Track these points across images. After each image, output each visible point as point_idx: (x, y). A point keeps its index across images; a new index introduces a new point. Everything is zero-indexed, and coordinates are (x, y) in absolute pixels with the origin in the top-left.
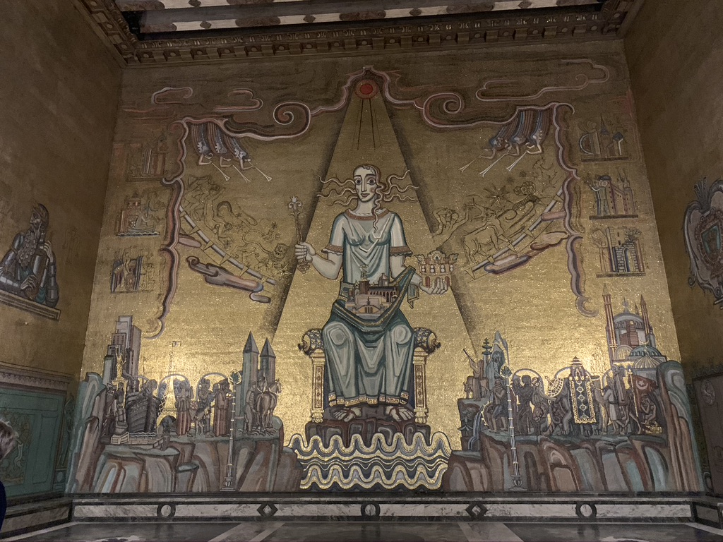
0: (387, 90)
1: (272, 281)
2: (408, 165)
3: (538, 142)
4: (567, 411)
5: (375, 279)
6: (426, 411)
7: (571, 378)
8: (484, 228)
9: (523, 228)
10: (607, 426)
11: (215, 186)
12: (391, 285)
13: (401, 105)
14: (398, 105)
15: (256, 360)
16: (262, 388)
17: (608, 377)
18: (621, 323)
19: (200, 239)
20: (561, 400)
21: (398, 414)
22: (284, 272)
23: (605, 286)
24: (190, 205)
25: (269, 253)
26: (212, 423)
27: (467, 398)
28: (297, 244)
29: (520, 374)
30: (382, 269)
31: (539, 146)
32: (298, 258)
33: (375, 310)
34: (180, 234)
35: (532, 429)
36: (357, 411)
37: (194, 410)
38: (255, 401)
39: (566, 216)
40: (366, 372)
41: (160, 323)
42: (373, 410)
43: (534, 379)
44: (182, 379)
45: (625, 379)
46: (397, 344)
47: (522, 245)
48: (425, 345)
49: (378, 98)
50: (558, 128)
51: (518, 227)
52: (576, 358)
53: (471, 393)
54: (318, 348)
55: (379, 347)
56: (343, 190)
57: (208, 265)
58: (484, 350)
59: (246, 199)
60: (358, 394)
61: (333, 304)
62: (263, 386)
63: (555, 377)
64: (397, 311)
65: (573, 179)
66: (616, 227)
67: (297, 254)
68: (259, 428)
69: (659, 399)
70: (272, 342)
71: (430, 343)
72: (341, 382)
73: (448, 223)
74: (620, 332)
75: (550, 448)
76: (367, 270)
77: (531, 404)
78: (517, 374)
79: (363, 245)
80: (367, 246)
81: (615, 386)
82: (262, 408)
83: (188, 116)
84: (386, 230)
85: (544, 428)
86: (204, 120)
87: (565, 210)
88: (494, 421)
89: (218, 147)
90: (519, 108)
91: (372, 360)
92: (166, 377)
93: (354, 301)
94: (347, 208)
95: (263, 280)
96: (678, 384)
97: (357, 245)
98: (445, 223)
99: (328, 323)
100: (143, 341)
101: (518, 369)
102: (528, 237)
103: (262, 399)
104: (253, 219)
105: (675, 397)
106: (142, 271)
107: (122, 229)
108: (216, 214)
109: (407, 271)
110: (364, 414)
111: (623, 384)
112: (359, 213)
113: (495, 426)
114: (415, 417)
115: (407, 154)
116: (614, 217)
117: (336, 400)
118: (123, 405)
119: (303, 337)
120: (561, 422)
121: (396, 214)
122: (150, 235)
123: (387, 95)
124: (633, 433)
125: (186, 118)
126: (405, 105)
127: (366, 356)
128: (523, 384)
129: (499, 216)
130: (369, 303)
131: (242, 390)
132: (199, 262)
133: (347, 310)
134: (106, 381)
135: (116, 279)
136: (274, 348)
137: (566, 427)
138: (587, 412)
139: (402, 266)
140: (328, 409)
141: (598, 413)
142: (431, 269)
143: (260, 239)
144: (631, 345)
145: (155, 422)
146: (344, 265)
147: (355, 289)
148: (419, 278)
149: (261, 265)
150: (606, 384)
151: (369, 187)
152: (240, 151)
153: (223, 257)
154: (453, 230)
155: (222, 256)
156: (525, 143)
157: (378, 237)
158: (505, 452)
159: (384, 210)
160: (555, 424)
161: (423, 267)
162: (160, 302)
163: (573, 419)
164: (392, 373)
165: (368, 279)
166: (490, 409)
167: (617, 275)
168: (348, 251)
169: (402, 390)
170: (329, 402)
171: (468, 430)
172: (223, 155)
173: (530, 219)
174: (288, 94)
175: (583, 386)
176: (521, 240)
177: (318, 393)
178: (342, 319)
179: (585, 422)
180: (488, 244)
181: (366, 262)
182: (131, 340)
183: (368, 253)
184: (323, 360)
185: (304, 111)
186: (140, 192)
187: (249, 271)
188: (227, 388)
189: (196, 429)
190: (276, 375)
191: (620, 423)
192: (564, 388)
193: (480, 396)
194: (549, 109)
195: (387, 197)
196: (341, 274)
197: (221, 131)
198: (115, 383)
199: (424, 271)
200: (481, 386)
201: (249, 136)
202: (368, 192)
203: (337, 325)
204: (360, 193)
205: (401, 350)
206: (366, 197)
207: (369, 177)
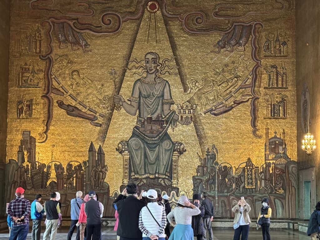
0: (164, 8)
1: (102, 115)
2: (175, 54)
3: (243, 44)
4: (242, 183)
5: (155, 116)
6: (177, 181)
7: (246, 167)
8: (211, 91)
9: (231, 92)
10: (260, 190)
11: (70, 61)
12: (163, 120)
13: (172, 18)
14: (170, 18)
15: (95, 155)
16: (98, 169)
17: (263, 167)
18: (272, 142)
19: (63, 91)
20: (240, 177)
21: (164, 182)
22: (108, 110)
23: (267, 124)
24: (57, 71)
25: (100, 100)
26: (74, 185)
27: (197, 176)
28: (115, 95)
29: (223, 165)
30: (159, 111)
31: (243, 47)
33: (155, 132)
34: (52, 88)
35: (226, 191)
36: (145, 181)
37: (66, 178)
38: (95, 175)
39: (252, 86)
40: (149, 163)
41: (45, 136)
42: (153, 180)
43: (229, 167)
44: (59, 164)
45: (271, 169)
46: (165, 150)
47: (229, 101)
48: (179, 150)
49: (159, 12)
50: (254, 37)
51: (228, 91)
52: (249, 158)
53: (199, 173)
54: (126, 151)
55: (156, 150)
56: (139, 66)
57: (69, 105)
58: (207, 153)
59: (87, 69)
60: (145, 173)
61: (134, 128)
62: (99, 168)
63: (239, 167)
64: (165, 133)
65: (258, 66)
66: (277, 94)
67: (115, 101)
68: (98, 188)
69: (285, 178)
70: (103, 146)
71: (181, 149)
72: (137, 167)
73: (194, 88)
74: (271, 146)
75: (233, 199)
76: (151, 111)
77: (226, 179)
78: (221, 165)
79: (150, 98)
80: (151, 98)
81: (266, 171)
82: (99, 178)
83: (52, 18)
84: (161, 90)
85: (231, 190)
86: (62, 21)
87: (252, 83)
88: (209, 186)
89: (70, 38)
90: (235, 24)
91: (152, 157)
92: (50, 163)
93: (144, 127)
95: (98, 114)
96: (294, 172)
97: (146, 98)
98: (192, 87)
99: (131, 138)
100: (37, 144)
101: (222, 163)
102: (233, 97)
103: (98, 174)
104: (91, 81)
105: (292, 177)
106: (34, 107)
107: (20, 84)
108: (71, 77)
109: (171, 112)
110: (148, 182)
111: (269, 171)
112: (148, 80)
113: (209, 189)
114: (172, 184)
115: (174, 47)
116: (276, 88)
117: (134, 175)
118: (30, 176)
119: (118, 145)
120: (239, 187)
121: (167, 81)
122: (36, 87)
123: (165, 11)
124: (271, 193)
125: (51, 19)
126: (174, 18)
127: (150, 155)
128: (223, 170)
129: (220, 85)
130: (152, 128)
131: (89, 170)
132: (63, 103)
133: (141, 132)
135: (20, 111)
136: (104, 149)
137: (241, 190)
138: (252, 184)
139: (169, 110)
140: (131, 180)
141: (256, 184)
142: (183, 112)
143: (95, 92)
144: (275, 153)
145: (46, 184)
146: (139, 108)
147: (145, 121)
148: (177, 117)
149: (96, 106)
150: (262, 170)
151: (153, 65)
152: (83, 41)
154: (196, 91)
155: (75, 101)
156: (236, 45)
157: (157, 93)
158: (212, 200)
159: (161, 79)
160: (236, 188)
161: (180, 111)
162: (44, 124)
163: (245, 186)
164: (162, 164)
165: (152, 116)
166: (207, 181)
167: (274, 118)
168: (142, 101)
169: (166, 171)
170: (131, 176)
171: (196, 190)
172: (74, 43)
173: (234, 87)
174: (109, 7)
175: (251, 171)
176: (229, 98)
177: (126, 172)
178: (138, 136)
179: (250, 188)
180: (213, 100)
181: (151, 107)
182: (30, 144)
183: (152, 102)
184: (129, 156)
185: (118, 18)
186: (28, 63)
187: (90, 109)
188: (81, 168)
189: (67, 188)
190: (105, 163)
191: (266, 188)
192: (242, 172)
193: (203, 175)
194: (250, 25)
195: (163, 71)
196: (138, 112)
197: (72, 28)
198: (25, 165)
199: (180, 113)
200: (204, 170)
201: (87, 32)
202: (152, 68)
203: (136, 139)
204: (148, 69)
205: (167, 153)
206: (152, 71)
207: (153, 59)
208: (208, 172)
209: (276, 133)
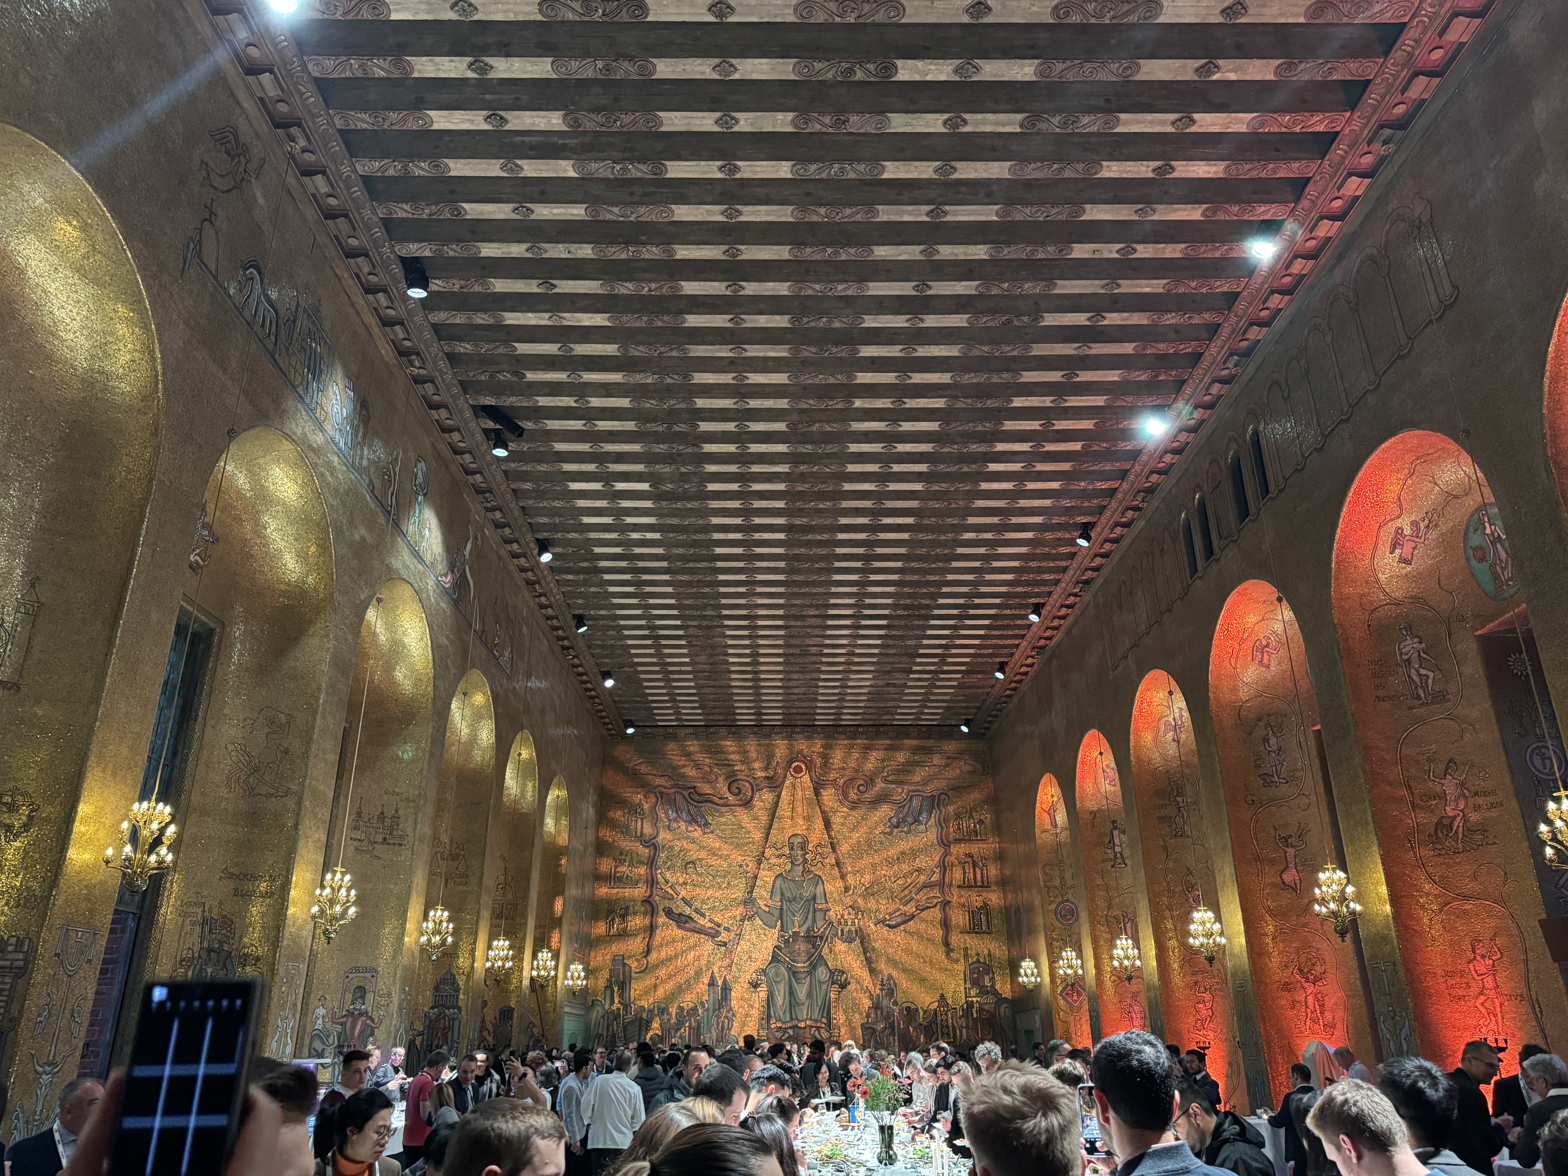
0: (813, 771)
1: (727, 929)
2: (830, 837)
3: (924, 822)
5: (804, 930)
6: (839, 1031)
7: (938, 1009)
8: (883, 891)
9: (911, 892)
11: (683, 848)
12: (816, 935)
14: (822, 784)
15: (717, 991)
17: (963, 1009)
18: (974, 969)
19: (672, 893)
20: (930, 1025)
21: (819, 1034)
22: (736, 921)
25: (724, 905)
27: (868, 1022)
28: (746, 898)
29: (905, 1005)
30: (809, 922)
32: (747, 910)
33: (804, 954)
34: (657, 888)
36: (791, 1032)
37: (674, 1029)
38: (717, 1023)
40: (797, 1002)
41: (645, 961)
42: (802, 1030)
44: (664, 1006)
45: (974, 1011)
46: (820, 982)
47: (909, 906)
48: (839, 983)
49: (807, 777)
50: (939, 812)
53: (871, 1019)
54: (763, 984)
55: (806, 983)
56: (780, 854)
57: (680, 914)
59: (707, 859)
60: (792, 1019)
61: (774, 949)
62: (723, 1012)
64: (819, 956)
65: (947, 854)
66: (975, 895)
67: (746, 907)
69: (995, 1025)
71: (843, 980)
72: (779, 1009)
73: (858, 886)
74: (973, 976)
77: (910, 1027)
78: (903, 1005)
79: (796, 902)
80: (798, 902)
81: (967, 1015)
82: (722, 1028)
83: (659, 786)
84: (812, 890)
86: (673, 791)
87: (941, 880)
89: (684, 814)
90: (912, 794)
91: (801, 994)
92: (652, 1005)
93: (788, 946)
94: (783, 869)
95: (721, 928)
96: (1008, 1015)
97: (790, 902)
98: (855, 886)
99: (769, 964)
100: (633, 975)
102: (914, 900)
103: (722, 1022)
104: (713, 877)
105: (1006, 1024)
107: (612, 883)
108: (684, 872)
109: (827, 923)
110: (795, 1034)
111: (972, 1013)
112: (792, 875)
117: (775, 1023)
119: (752, 974)
121: (820, 877)
122: (634, 888)
123: (813, 775)
125: (658, 789)
126: (827, 784)
127: (798, 990)
128: (906, 1013)
129: (894, 882)
130: (799, 948)
131: (708, 1014)
132: (672, 912)
133: (784, 955)
134: (607, 1007)
135: (610, 925)
139: (824, 920)
140: (770, 1030)
141: (955, 1034)
142: (844, 922)
143: (718, 894)
144: (979, 986)
146: (781, 917)
147: (790, 937)
148: (836, 930)
149: (719, 915)
150: (961, 1012)
151: (800, 853)
152: (702, 818)
154: (861, 892)
155: (690, 907)
157: (806, 895)
162: (644, 944)
164: (815, 1004)
165: (799, 929)
167: (974, 933)
168: (785, 907)
169: (822, 1017)
170: (771, 1025)
172: (688, 822)
173: (916, 885)
176: (908, 902)
177: (763, 1017)
178: (780, 961)
180: (886, 904)
181: (798, 916)
182: (624, 975)
183: (799, 908)
184: (767, 993)
185: (749, 786)
186: (624, 852)
187: (710, 920)
188: (697, 1012)
190: (732, 1004)
193: (876, 1021)
194: (933, 796)
195: (814, 862)
196: (779, 924)
197: (686, 800)
198: (614, 1007)
199: (840, 923)
200: (877, 1014)
201: (708, 806)
202: (799, 857)
203: (776, 965)
204: (793, 858)
206: (798, 861)
207: (800, 845)
208: (884, 1016)
209: (978, 954)
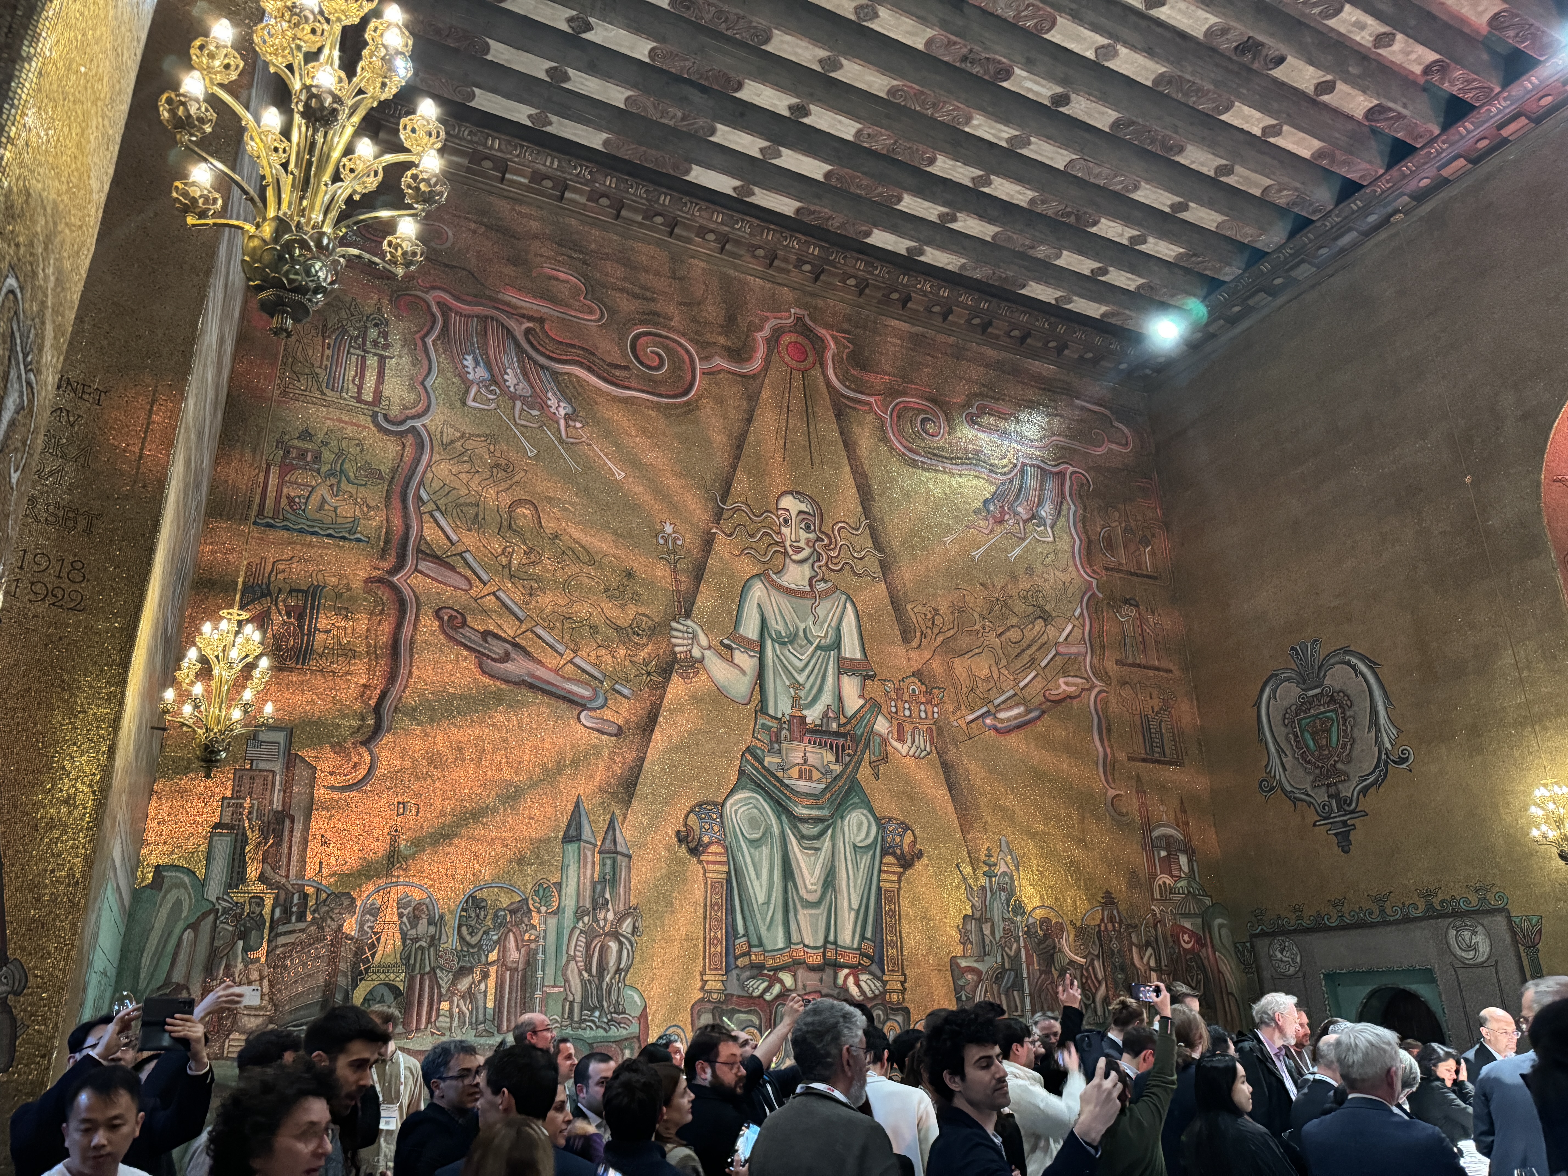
0: (830, 364)
1: (624, 691)
2: (867, 512)
3: (1049, 522)
4: (1100, 982)
5: (816, 715)
8: (980, 650)
9: (1033, 660)
11: (503, 462)
12: (842, 730)
13: (852, 400)
14: (848, 398)
16: (602, 923)
18: (1159, 838)
19: (468, 572)
20: (1092, 963)
21: (857, 984)
22: (649, 674)
23: (1139, 776)
24: (447, 489)
25: (618, 629)
26: (490, 1002)
27: (965, 955)
28: (674, 619)
29: (1038, 915)
30: (827, 698)
32: (677, 649)
33: (816, 775)
34: (419, 551)
36: (787, 979)
37: (450, 970)
39: (1086, 653)
40: (801, 899)
41: (366, 757)
43: (1056, 924)
44: (421, 896)
46: (855, 846)
47: (1032, 690)
48: (898, 852)
49: (816, 372)
50: (1073, 507)
51: (1026, 657)
52: (1107, 890)
54: (715, 843)
55: (824, 849)
56: (758, 530)
57: (487, 635)
58: (986, 869)
59: (570, 503)
60: (789, 942)
61: (743, 754)
62: (605, 920)
63: (1083, 922)
64: (852, 782)
65: (1094, 594)
66: (1148, 684)
67: (674, 640)
68: (597, 1014)
69: (1206, 963)
70: (624, 821)
72: (758, 916)
73: (929, 631)
74: (1159, 854)
76: (802, 694)
77: (1052, 968)
78: (1033, 914)
79: (796, 646)
80: (801, 647)
81: (1157, 940)
82: (602, 968)
84: (833, 624)
86: (479, 310)
87: (1086, 643)
89: (511, 378)
90: (1022, 460)
91: (812, 874)
93: (780, 752)
94: (766, 566)
95: (606, 686)
96: (1225, 941)
97: (783, 644)
98: (924, 629)
99: (733, 791)
100: (321, 793)
101: (1033, 905)
102: (1039, 679)
103: (602, 947)
104: (584, 550)
105: (1223, 961)
106: (323, 622)
107: (269, 512)
108: (505, 523)
109: (867, 706)
111: (1165, 938)
112: (787, 581)
113: (1006, 1010)
115: (864, 490)
116: (1144, 667)
117: (749, 954)
118: (260, 955)
120: (1094, 1001)
121: (849, 597)
122: (344, 538)
123: (830, 372)
125: (436, 293)
126: (859, 401)
127: (803, 865)
128: (1041, 934)
129: (1000, 635)
130: (805, 761)
131: (560, 929)
132: (464, 624)
133: (768, 770)
134: (213, 891)
136: (627, 836)
139: (860, 697)
142: (904, 709)
143: (599, 595)
144: (1172, 876)
146: (761, 678)
147: (781, 729)
148: (887, 725)
149: (601, 652)
151: (803, 535)
152: (559, 401)
153: (521, 622)
154: (936, 645)
155: (518, 618)
156: (1031, 519)
157: (820, 633)
159: (830, 584)
161: (893, 704)
162: (367, 705)
164: (846, 905)
165: (805, 712)
166: (998, 976)
167: (1152, 761)
168: (769, 653)
169: (863, 937)
170: (736, 958)
172: (523, 398)
173: (1042, 647)
174: (658, 314)
175: (1120, 939)
176: (1030, 681)
177: (716, 938)
178: (759, 787)
180: (987, 679)
181: (801, 679)
183: (804, 662)
184: (725, 868)
185: (686, 357)
186: (320, 432)
187: (577, 660)
188: (526, 920)
189: (451, 1016)
190: (632, 895)
192: (1094, 942)
193: (984, 952)
194: (1059, 472)
195: (835, 561)
196: (757, 697)
197: (518, 345)
200: (983, 935)
201: (577, 373)
202: (802, 544)
203: (750, 798)
204: (788, 543)
205: (861, 859)
206: (799, 552)
207: (802, 516)
208: (997, 938)
